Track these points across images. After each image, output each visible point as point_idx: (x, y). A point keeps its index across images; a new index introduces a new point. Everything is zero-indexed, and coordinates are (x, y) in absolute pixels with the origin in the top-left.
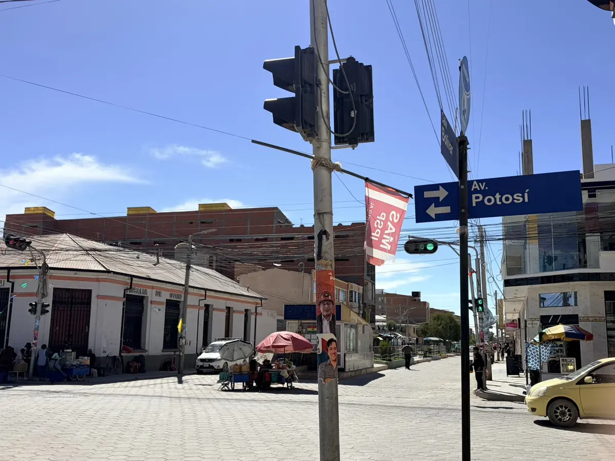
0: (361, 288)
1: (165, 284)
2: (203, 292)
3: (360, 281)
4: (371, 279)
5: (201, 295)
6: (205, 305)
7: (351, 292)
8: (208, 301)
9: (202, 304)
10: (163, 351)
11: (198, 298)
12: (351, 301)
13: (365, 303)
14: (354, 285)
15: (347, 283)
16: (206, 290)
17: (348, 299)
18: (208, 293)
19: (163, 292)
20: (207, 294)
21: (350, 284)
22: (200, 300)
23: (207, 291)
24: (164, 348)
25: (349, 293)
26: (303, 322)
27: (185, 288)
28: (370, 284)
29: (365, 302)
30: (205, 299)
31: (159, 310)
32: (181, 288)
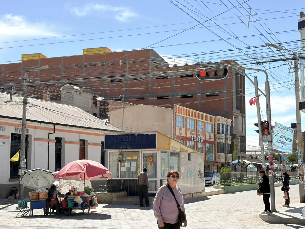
0: (229, 121)
1: (8, 119)
2: (52, 126)
3: (228, 115)
4: (241, 113)
5: (51, 129)
6: (56, 138)
7: (219, 125)
8: (58, 134)
9: (53, 137)
10: (9, 181)
11: (47, 132)
12: (218, 132)
13: (234, 135)
14: (221, 118)
15: (214, 117)
16: (54, 124)
17: (216, 131)
18: (57, 127)
19: (7, 127)
20: (55, 128)
21: (217, 117)
22: (49, 134)
23: (56, 126)
24: (11, 177)
25: (216, 126)
26: (123, 150)
27: (23, 122)
28: (240, 117)
29: (234, 133)
30: (54, 132)
31: (4, 143)
32: (18, 122)
